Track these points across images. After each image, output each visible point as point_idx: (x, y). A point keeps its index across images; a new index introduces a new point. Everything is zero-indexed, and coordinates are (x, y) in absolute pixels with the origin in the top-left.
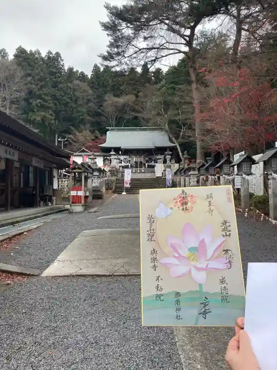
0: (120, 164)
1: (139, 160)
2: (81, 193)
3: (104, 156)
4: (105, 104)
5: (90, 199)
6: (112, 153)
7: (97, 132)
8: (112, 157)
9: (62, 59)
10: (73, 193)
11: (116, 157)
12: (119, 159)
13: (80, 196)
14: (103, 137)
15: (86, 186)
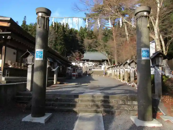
0: (89, 66)
1: (96, 64)
2: (75, 74)
3: (83, 62)
4: (84, 42)
5: (78, 76)
6: (86, 61)
7: (81, 53)
8: (85, 63)
9: (69, 25)
10: (73, 74)
11: (87, 63)
12: (88, 64)
13: (75, 75)
14: (83, 55)
15: (76, 71)
